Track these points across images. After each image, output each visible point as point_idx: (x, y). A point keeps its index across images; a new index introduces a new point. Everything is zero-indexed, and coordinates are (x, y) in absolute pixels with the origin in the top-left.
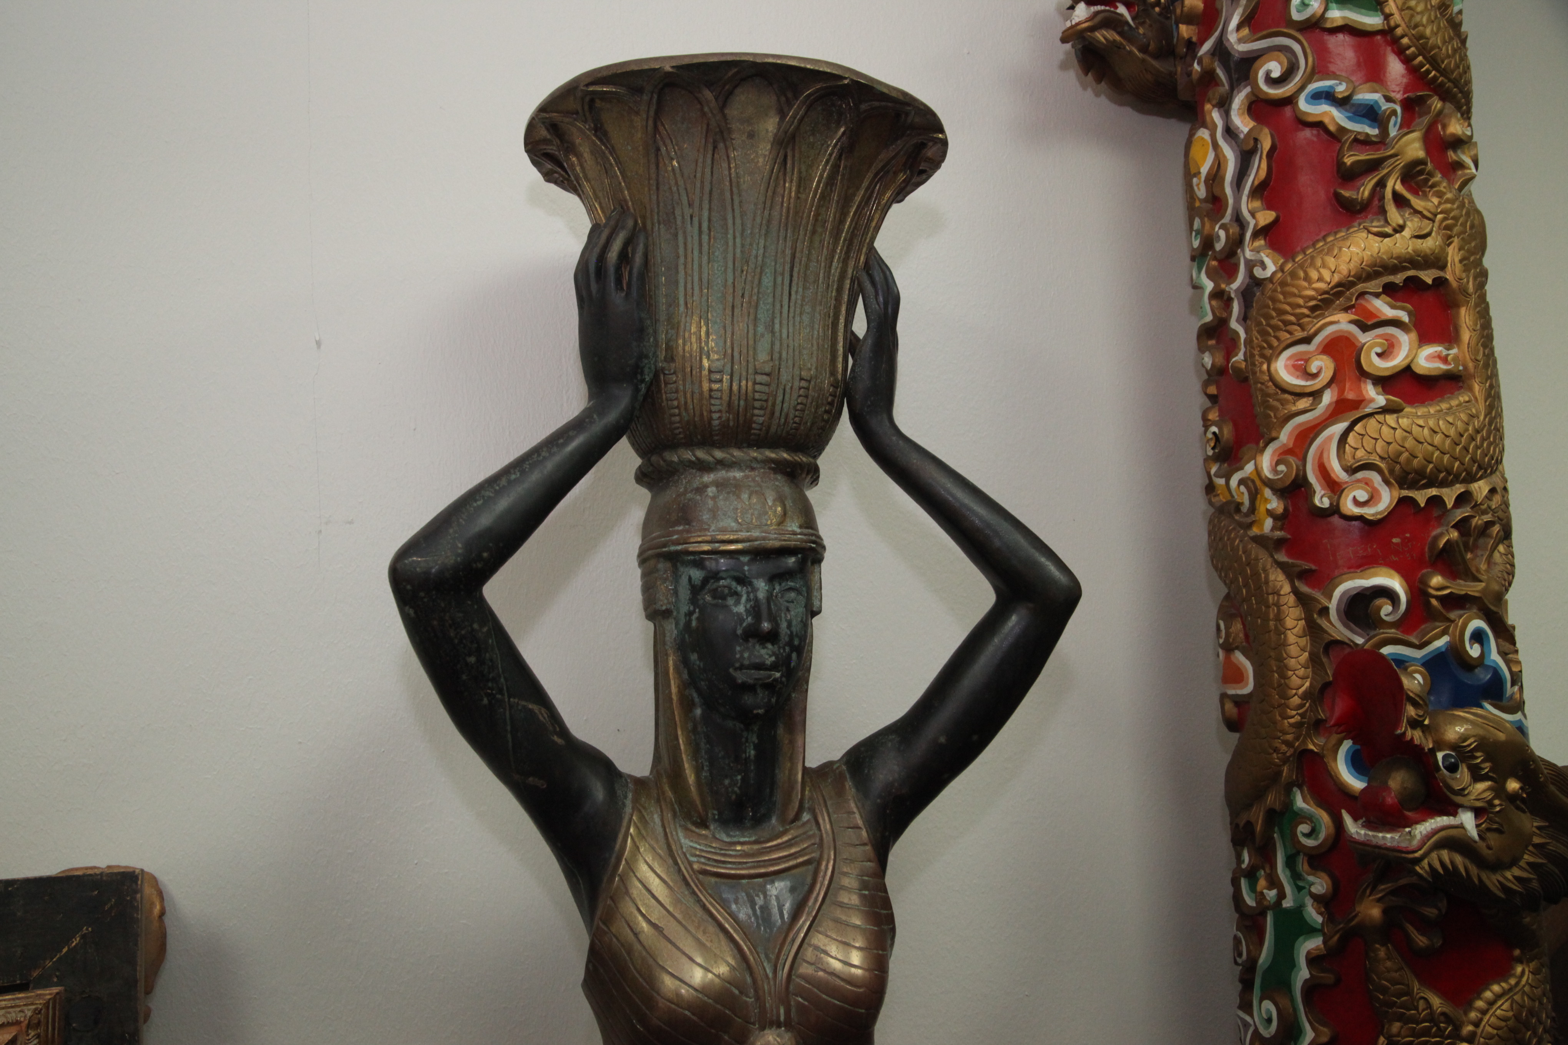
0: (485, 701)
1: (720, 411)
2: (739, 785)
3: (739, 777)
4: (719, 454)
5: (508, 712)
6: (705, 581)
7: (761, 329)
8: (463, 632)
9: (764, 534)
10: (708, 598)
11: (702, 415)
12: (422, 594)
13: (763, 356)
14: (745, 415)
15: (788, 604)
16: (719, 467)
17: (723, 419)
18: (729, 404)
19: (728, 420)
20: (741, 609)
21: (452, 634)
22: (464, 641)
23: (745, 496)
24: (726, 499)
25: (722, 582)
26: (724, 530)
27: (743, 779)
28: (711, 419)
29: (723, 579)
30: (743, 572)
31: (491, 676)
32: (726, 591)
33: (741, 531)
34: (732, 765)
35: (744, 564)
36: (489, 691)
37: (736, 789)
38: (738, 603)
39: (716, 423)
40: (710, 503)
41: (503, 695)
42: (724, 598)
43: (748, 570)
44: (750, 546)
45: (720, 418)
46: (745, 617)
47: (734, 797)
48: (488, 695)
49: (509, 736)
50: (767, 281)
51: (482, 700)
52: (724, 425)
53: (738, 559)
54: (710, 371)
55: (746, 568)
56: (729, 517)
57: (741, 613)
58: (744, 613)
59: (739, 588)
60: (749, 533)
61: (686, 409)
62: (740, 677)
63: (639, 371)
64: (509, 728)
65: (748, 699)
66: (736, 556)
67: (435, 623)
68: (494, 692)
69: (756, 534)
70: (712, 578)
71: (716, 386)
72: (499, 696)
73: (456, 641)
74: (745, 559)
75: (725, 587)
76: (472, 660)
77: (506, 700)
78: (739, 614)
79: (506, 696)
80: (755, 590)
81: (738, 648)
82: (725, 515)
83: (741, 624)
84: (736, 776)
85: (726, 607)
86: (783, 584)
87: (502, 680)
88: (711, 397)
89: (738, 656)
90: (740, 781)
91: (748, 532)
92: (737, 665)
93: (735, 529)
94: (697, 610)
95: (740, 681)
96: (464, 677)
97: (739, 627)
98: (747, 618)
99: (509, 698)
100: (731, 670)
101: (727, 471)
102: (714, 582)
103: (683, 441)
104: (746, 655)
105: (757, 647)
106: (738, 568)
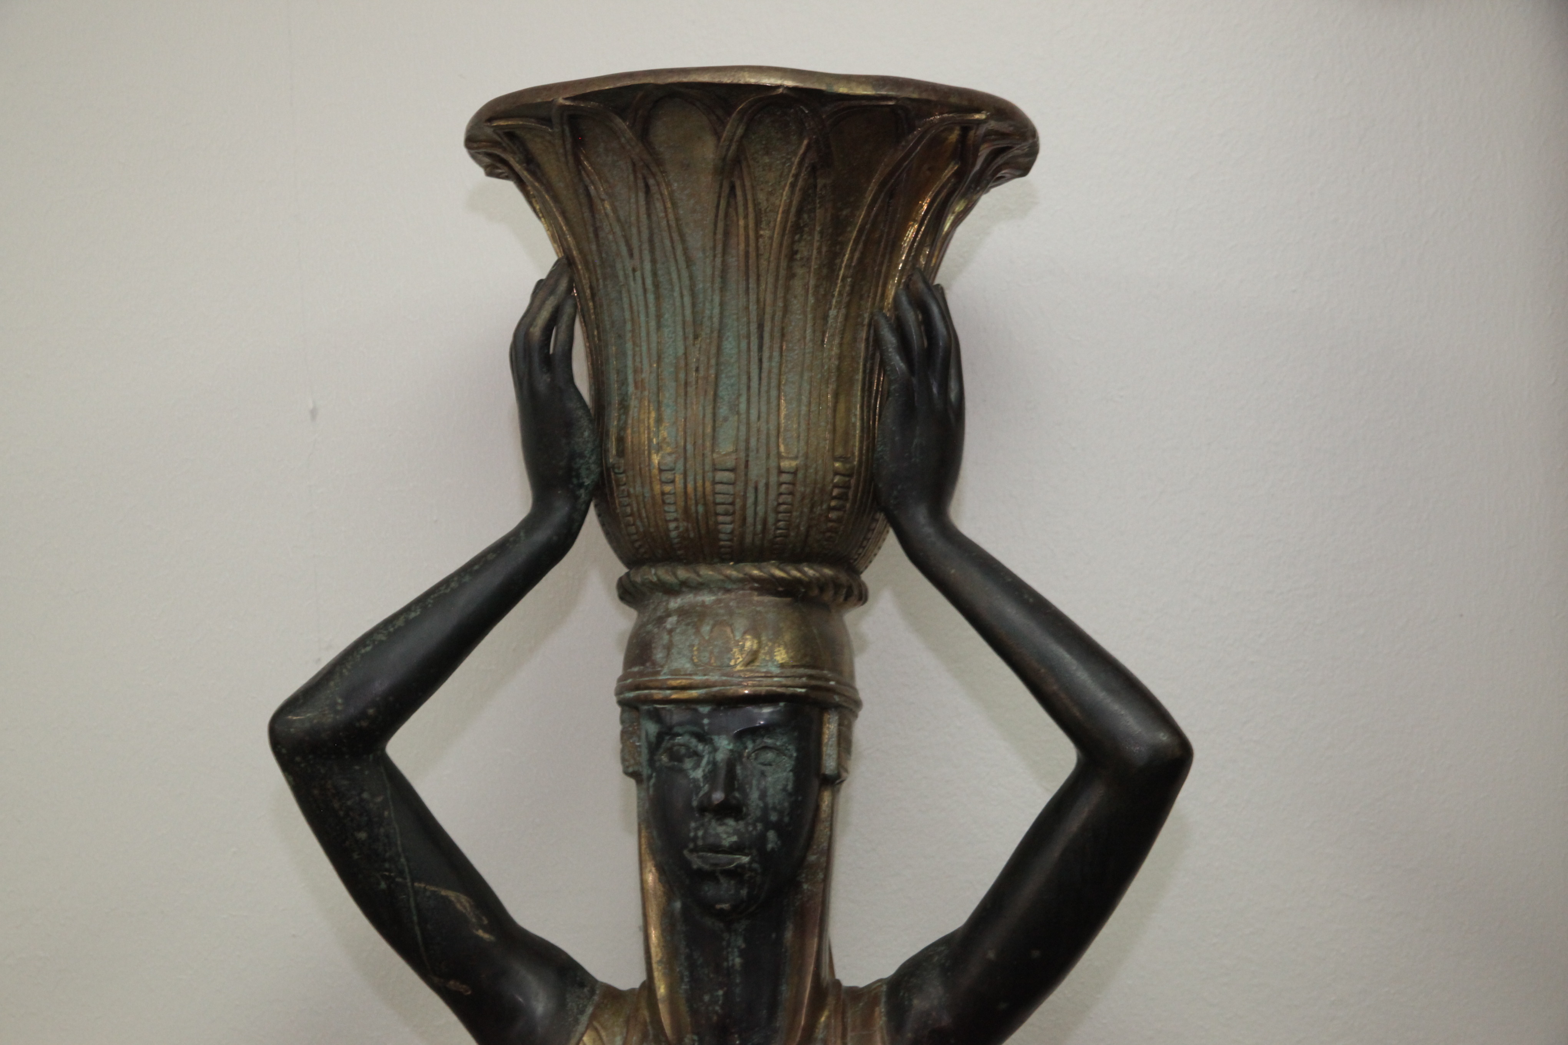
0: (383, 885)
1: (676, 520)
2: (720, 1002)
3: (721, 993)
4: (683, 573)
5: (412, 900)
6: (660, 736)
7: (723, 411)
8: (349, 803)
9: (724, 678)
10: (664, 758)
11: (657, 525)
12: (298, 759)
13: (726, 447)
14: (707, 524)
15: (763, 768)
16: (684, 589)
17: (681, 529)
18: (686, 510)
19: (687, 530)
20: (698, 774)
21: (336, 805)
22: (351, 814)
23: (706, 629)
24: (683, 633)
25: (679, 740)
26: (675, 673)
27: (725, 994)
28: (668, 531)
29: (679, 735)
30: (702, 726)
31: (387, 855)
32: (683, 751)
33: (696, 674)
34: (712, 976)
35: (703, 716)
36: (387, 874)
37: (717, 1008)
38: (697, 766)
39: (674, 534)
40: (666, 637)
41: (405, 878)
42: (680, 759)
43: (709, 724)
44: (706, 694)
45: (677, 528)
46: (702, 785)
47: (715, 1018)
48: (386, 878)
49: (417, 929)
50: (729, 346)
51: (379, 884)
52: (683, 537)
53: (696, 710)
54: (661, 471)
55: (706, 721)
56: (684, 656)
57: (698, 780)
58: (701, 780)
59: (700, 747)
60: (706, 677)
61: (640, 517)
62: (696, 862)
64: (415, 918)
65: (709, 890)
66: (693, 706)
67: (316, 792)
68: (392, 874)
69: (714, 677)
70: (667, 734)
71: (668, 488)
72: (399, 880)
73: (341, 813)
74: (705, 709)
75: (680, 745)
76: (362, 835)
77: (409, 884)
78: (695, 780)
79: (408, 880)
80: (715, 750)
81: (693, 825)
82: (679, 653)
83: (697, 794)
84: (717, 990)
85: (682, 771)
86: (758, 741)
87: (403, 860)
88: (664, 502)
89: (692, 834)
90: (721, 998)
91: (705, 675)
92: (691, 846)
93: (688, 672)
94: (654, 775)
95: (695, 867)
96: (356, 856)
97: (694, 798)
99: (413, 881)
100: (686, 852)
101: (696, 595)
102: (670, 739)
103: (646, 556)
104: (700, 833)
105: (714, 823)
106: (696, 721)
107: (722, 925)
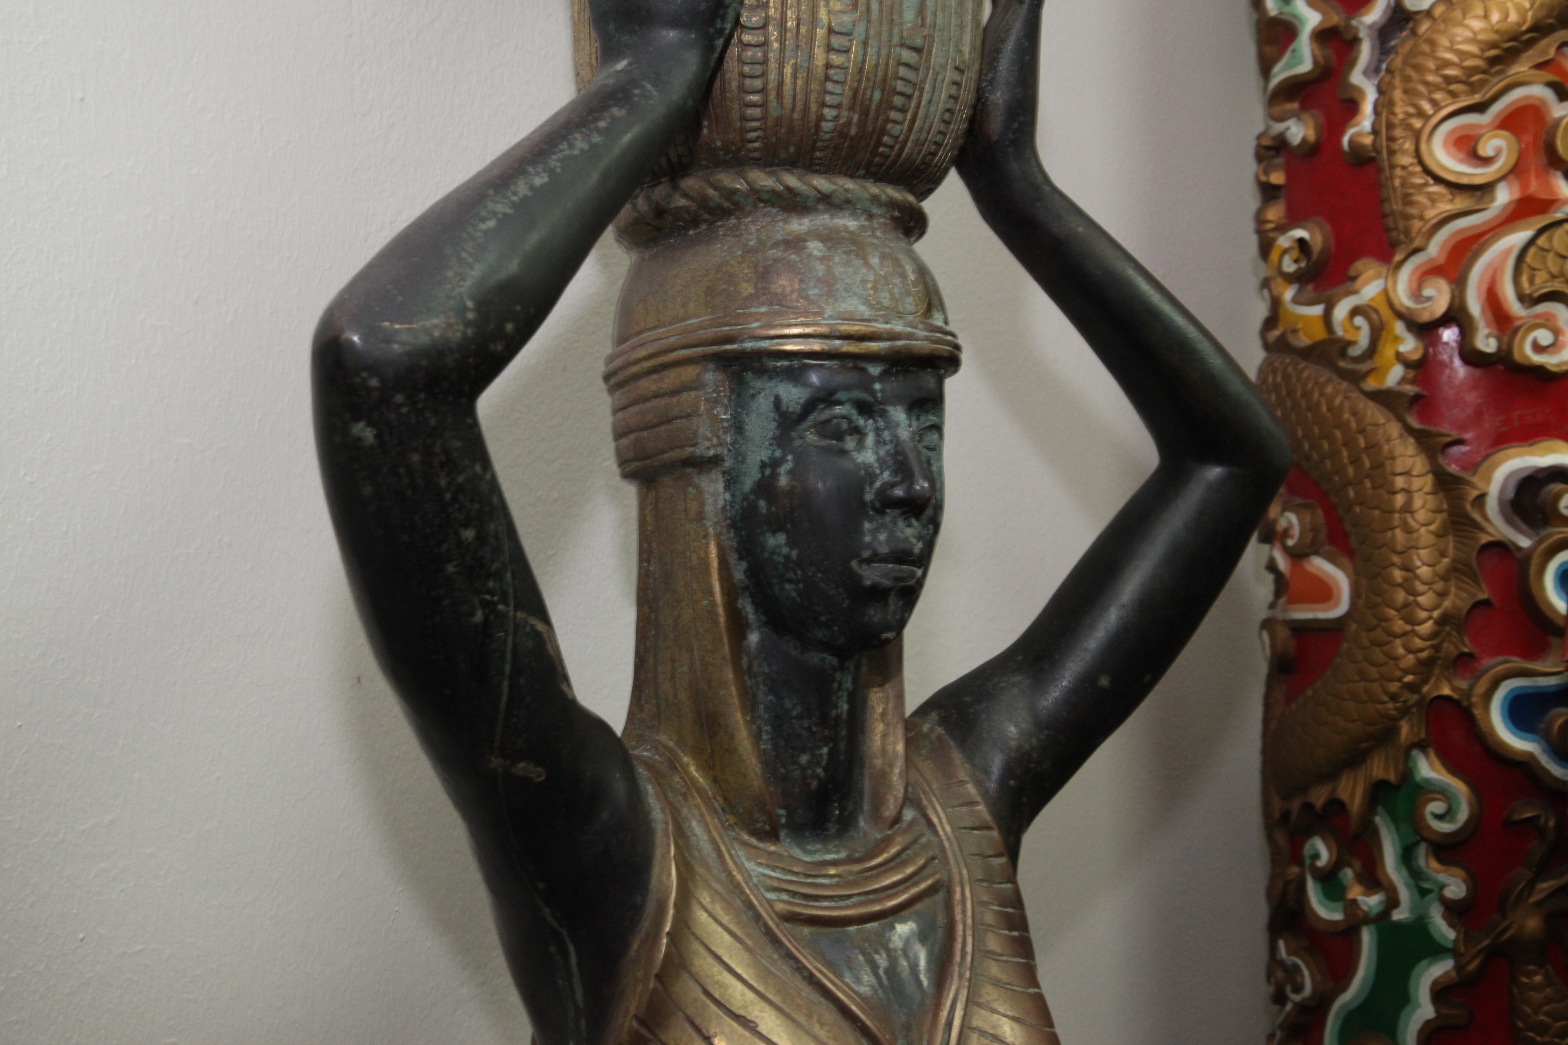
0: (479, 617)
1: (838, 106)
2: (824, 763)
3: (825, 750)
4: (822, 183)
5: (510, 638)
6: (809, 407)
8: (461, 479)
9: (909, 329)
10: (811, 437)
11: (806, 109)
12: (399, 398)
13: (910, 16)
14: (876, 118)
15: (929, 453)
16: (821, 207)
17: (842, 121)
18: (856, 94)
19: (849, 122)
20: (869, 456)
21: (443, 482)
22: (461, 497)
23: (875, 261)
24: (847, 263)
25: (838, 410)
26: (849, 318)
27: (831, 753)
28: (821, 118)
29: (839, 403)
30: (873, 392)
31: (495, 566)
32: (845, 425)
33: (876, 321)
34: (814, 729)
35: (873, 379)
36: (488, 597)
37: (819, 771)
38: (861, 446)
39: (827, 126)
40: (820, 269)
41: (507, 605)
42: (839, 436)
43: (881, 391)
44: (890, 348)
45: (836, 118)
46: (878, 471)
47: (815, 784)
48: (486, 604)
49: (506, 683)
51: (473, 614)
52: (842, 133)
53: (864, 370)
54: (831, 31)
55: (877, 386)
56: (855, 294)
57: (871, 466)
58: (876, 465)
59: (861, 422)
60: (888, 326)
61: (780, 95)
62: (871, 575)
63: (721, 12)
64: (508, 668)
65: (874, 615)
66: (863, 365)
67: (415, 458)
68: (495, 598)
69: (895, 326)
70: (822, 400)
71: (836, 59)
72: (501, 607)
73: (448, 496)
74: (875, 370)
75: (843, 417)
76: (469, 534)
77: (512, 614)
78: (867, 467)
79: (511, 608)
80: (891, 426)
81: (867, 526)
82: (847, 290)
83: (872, 484)
84: (820, 748)
85: (843, 452)
86: (922, 418)
87: (508, 576)
88: (827, 78)
89: (867, 539)
90: (825, 757)
91: (887, 323)
92: (866, 554)
93: (866, 317)
94: (790, 457)
95: (868, 583)
96: (451, 568)
97: (868, 489)
98: (882, 472)
99: (516, 610)
100: (854, 564)
102: (825, 408)
103: (756, 155)
104: (882, 537)
105: (901, 523)
106: (866, 384)
107: (835, 661)
